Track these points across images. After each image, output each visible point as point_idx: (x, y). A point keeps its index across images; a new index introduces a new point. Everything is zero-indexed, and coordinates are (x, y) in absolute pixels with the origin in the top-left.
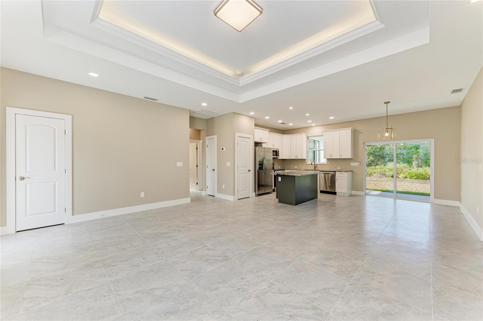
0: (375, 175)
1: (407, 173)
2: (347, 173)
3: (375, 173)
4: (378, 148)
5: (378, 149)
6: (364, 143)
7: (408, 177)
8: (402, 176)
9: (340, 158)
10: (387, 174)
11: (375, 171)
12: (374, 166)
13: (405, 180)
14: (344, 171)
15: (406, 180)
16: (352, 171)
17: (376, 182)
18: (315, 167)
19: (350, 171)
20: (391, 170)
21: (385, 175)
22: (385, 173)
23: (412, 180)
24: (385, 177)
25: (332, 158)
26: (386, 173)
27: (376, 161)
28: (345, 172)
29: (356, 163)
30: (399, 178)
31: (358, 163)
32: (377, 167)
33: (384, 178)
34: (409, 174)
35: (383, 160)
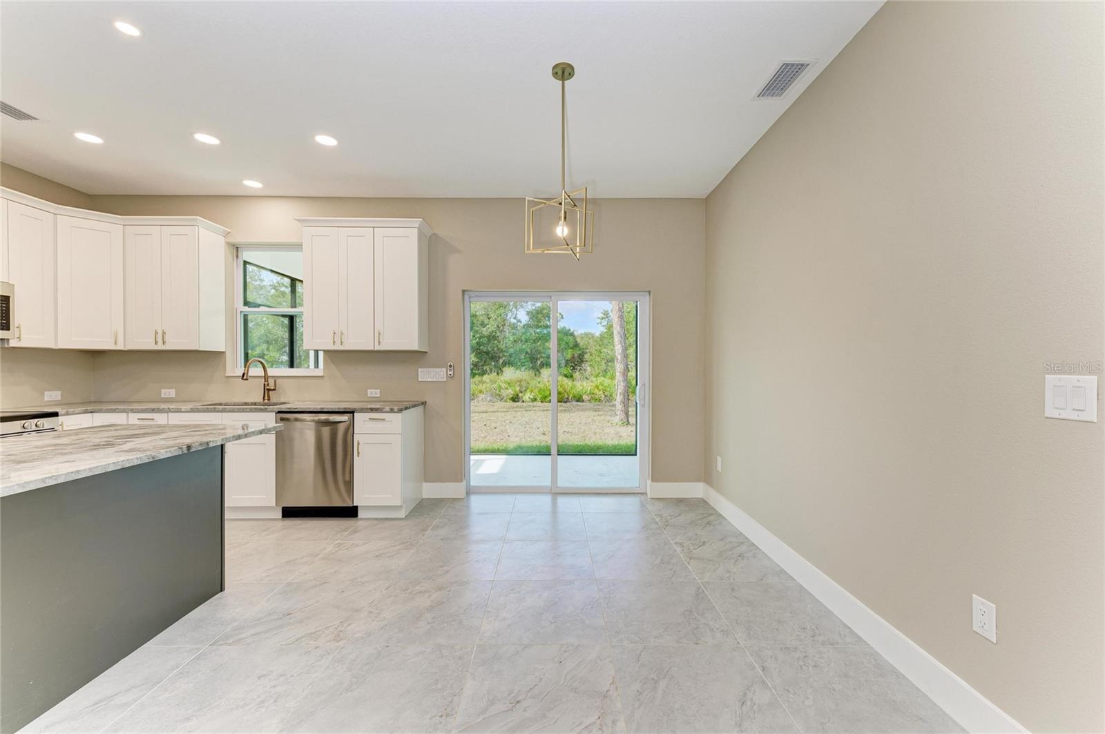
0: (482, 396)
1: (536, 391)
2: (399, 415)
3: (481, 392)
4: (484, 337)
5: (486, 339)
6: (464, 292)
7: (538, 399)
8: (529, 398)
9: (377, 348)
10: (504, 393)
11: (480, 387)
12: (479, 375)
13: (534, 407)
14: (387, 409)
15: (536, 406)
16: (424, 403)
17: (485, 414)
18: (267, 390)
19: (414, 406)
20: (509, 384)
21: (499, 395)
22: (500, 391)
23: (544, 404)
24: (499, 402)
25: (341, 348)
26: (502, 391)
27: (480, 364)
28: (392, 411)
29: (438, 370)
30: (523, 401)
31: (444, 369)
32: (485, 377)
33: (499, 405)
34: (539, 391)
35: (493, 363)
